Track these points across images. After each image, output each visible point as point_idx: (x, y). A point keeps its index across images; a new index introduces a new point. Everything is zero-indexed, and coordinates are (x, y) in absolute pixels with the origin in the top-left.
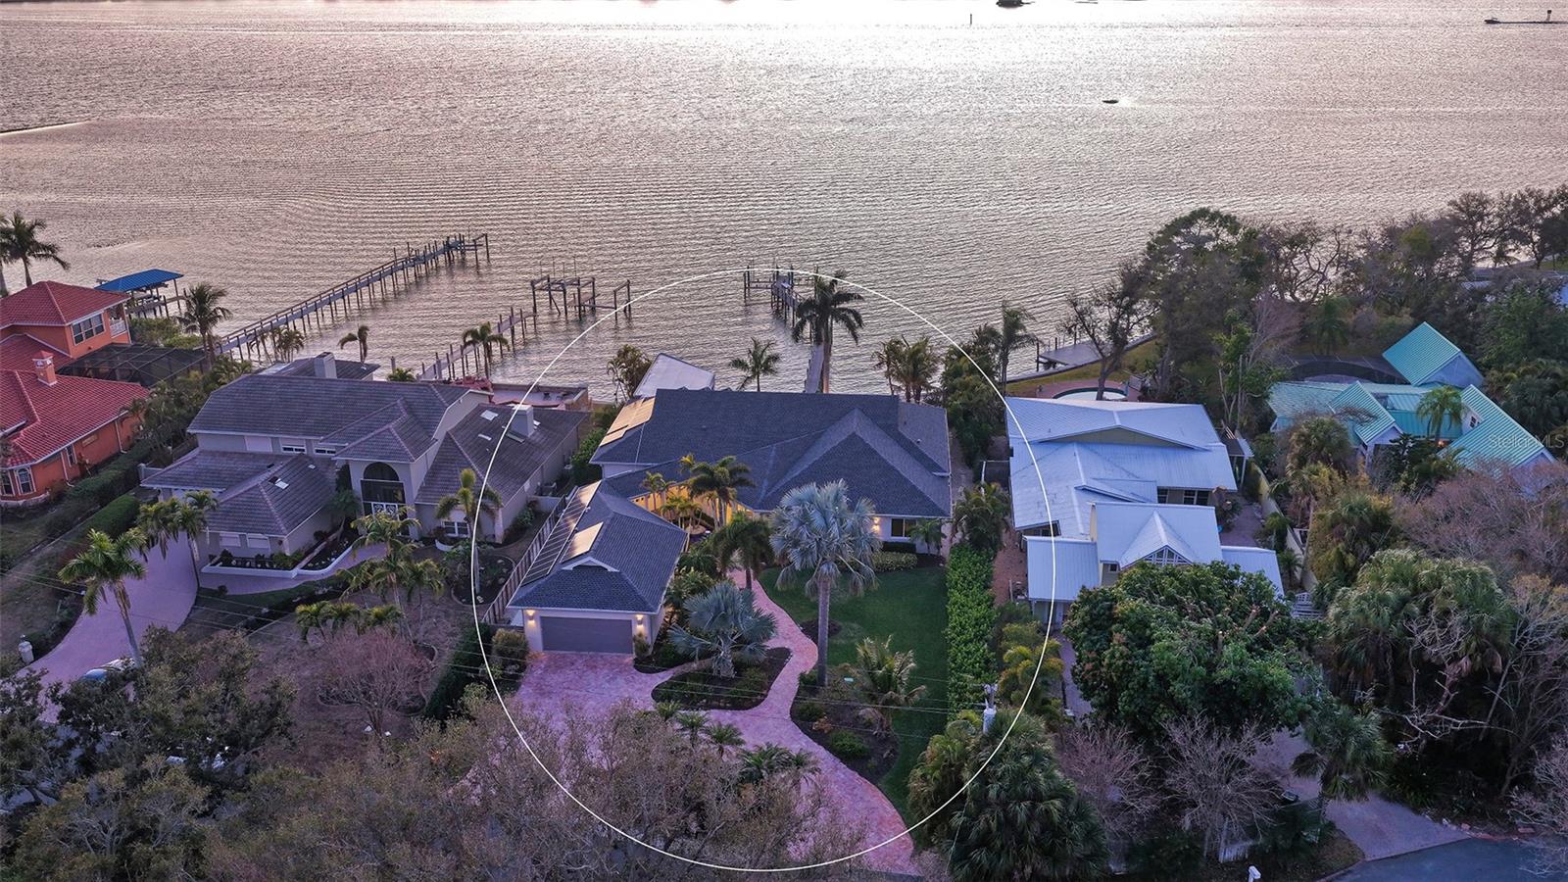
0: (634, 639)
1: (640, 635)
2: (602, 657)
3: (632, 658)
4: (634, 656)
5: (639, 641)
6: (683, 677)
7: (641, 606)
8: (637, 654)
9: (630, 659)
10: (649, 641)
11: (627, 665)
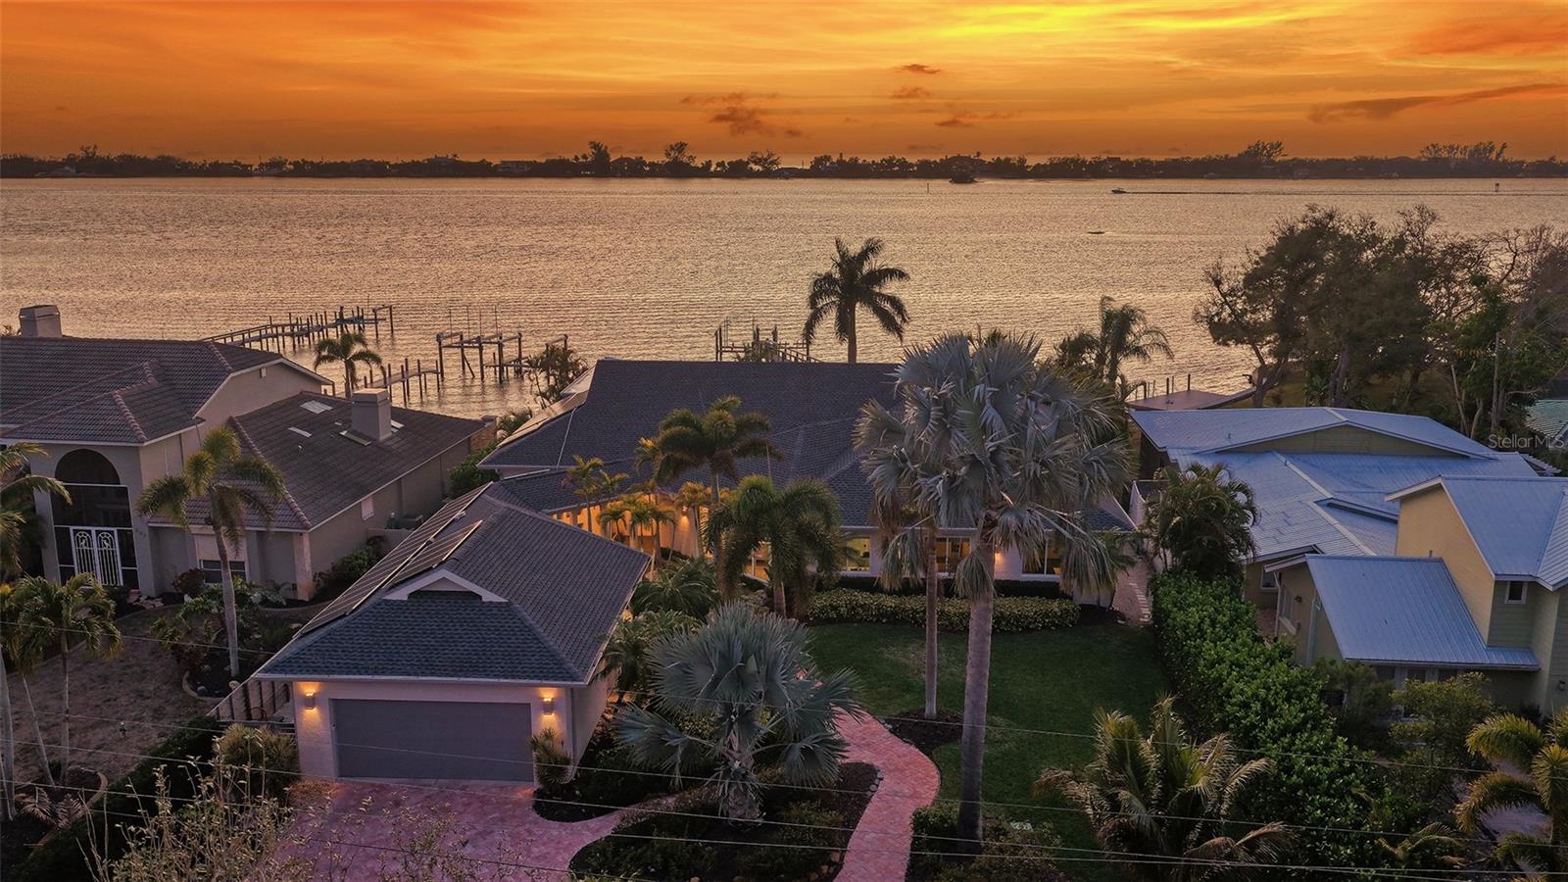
0: (535, 744)
1: (548, 735)
2: (463, 788)
3: (530, 791)
4: (537, 785)
5: (545, 750)
6: (644, 828)
7: (551, 669)
8: (542, 779)
9: (525, 792)
10: (567, 751)
11: (518, 804)
